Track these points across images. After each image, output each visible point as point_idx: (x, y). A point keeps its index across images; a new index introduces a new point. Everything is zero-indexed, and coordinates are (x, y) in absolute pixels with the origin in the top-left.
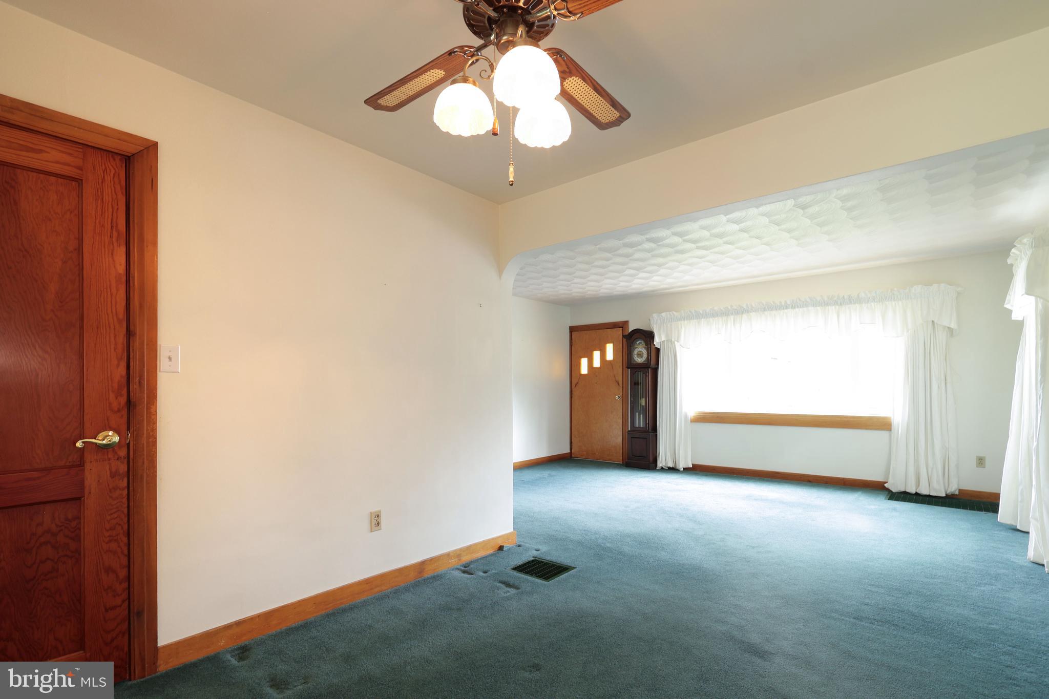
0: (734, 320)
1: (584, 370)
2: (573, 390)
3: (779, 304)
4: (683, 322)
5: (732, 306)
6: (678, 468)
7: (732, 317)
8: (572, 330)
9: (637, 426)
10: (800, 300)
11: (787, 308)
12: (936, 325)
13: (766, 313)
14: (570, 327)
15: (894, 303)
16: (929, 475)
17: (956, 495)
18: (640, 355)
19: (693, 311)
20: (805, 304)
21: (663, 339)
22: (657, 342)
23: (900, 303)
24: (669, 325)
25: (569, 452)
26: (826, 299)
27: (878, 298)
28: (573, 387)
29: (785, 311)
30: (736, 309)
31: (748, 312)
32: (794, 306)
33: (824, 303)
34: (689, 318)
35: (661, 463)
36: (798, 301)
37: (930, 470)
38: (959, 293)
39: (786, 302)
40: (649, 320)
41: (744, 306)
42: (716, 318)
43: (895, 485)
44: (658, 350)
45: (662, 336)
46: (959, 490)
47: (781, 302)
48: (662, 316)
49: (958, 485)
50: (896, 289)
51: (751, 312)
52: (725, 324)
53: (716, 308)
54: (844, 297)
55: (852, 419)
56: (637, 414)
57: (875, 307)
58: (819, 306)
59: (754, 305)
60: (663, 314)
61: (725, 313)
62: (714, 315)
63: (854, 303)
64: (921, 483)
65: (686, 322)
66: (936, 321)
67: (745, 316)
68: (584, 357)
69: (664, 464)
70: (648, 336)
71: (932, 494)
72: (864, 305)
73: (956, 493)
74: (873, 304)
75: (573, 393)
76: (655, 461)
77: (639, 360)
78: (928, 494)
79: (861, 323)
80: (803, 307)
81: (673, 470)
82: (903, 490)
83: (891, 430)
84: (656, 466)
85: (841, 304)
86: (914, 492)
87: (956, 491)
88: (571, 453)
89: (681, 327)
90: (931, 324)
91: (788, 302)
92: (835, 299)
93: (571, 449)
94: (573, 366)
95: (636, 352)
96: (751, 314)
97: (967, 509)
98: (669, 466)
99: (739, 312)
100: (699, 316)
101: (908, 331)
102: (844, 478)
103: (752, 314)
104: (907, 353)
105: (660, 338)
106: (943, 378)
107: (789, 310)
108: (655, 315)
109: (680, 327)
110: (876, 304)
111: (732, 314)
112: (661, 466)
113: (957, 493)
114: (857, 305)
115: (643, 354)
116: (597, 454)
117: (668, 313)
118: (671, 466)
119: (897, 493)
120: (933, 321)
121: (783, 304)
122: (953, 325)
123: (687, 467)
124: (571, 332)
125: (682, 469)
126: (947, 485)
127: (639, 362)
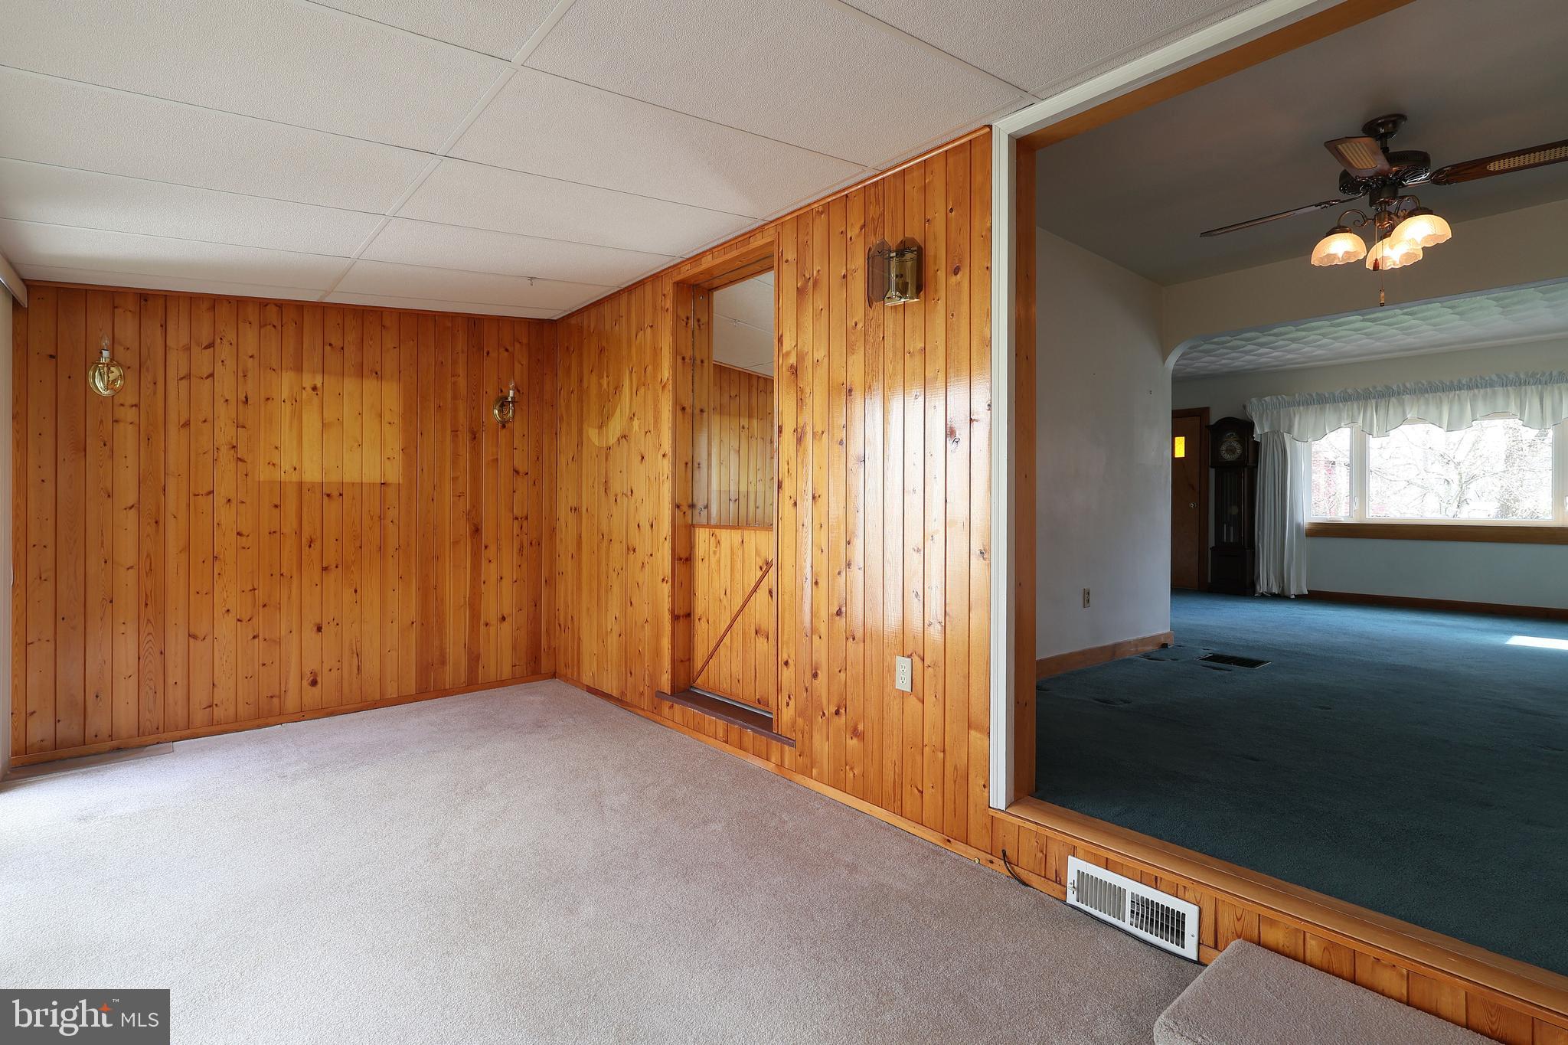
0: (1376, 405)
3: (1448, 384)
4: (1296, 408)
5: (1374, 387)
6: (1287, 594)
7: (1374, 402)
9: (1225, 541)
10: (1482, 378)
11: (1461, 389)
13: (1427, 395)
18: (1231, 450)
19: (1314, 395)
20: (1489, 384)
21: (1267, 430)
22: (1257, 434)
24: (1275, 413)
26: (1523, 376)
29: (1458, 392)
30: (1381, 391)
31: (1399, 395)
32: (1471, 386)
33: (1520, 382)
34: (1307, 403)
35: (1262, 587)
36: (1479, 379)
39: (1459, 380)
40: (1244, 407)
41: (1394, 387)
42: (1349, 403)
44: (1257, 445)
45: (1265, 426)
47: (1452, 382)
48: (1264, 401)
51: (1404, 395)
53: (1350, 390)
54: (1551, 373)
56: (1225, 526)
58: (1511, 386)
59: (1409, 386)
60: (1266, 399)
61: (1364, 396)
65: (1302, 408)
67: (1393, 400)
69: (1266, 590)
70: (1242, 427)
76: (1253, 585)
77: (1227, 457)
81: (1281, 597)
84: (1254, 591)
85: (1546, 382)
89: (1295, 414)
91: (1464, 381)
92: (1538, 376)
95: (1224, 447)
98: (1273, 591)
99: (1386, 394)
100: (1322, 401)
103: (1406, 397)
105: (1262, 428)
107: (1463, 391)
108: (1253, 400)
109: (1292, 415)
111: (1374, 398)
112: (1261, 592)
115: (1235, 449)
117: (1274, 398)
118: (1277, 592)
121: (1455, 383)
123: (1301, 593)
125: (1293, 597)
127: (1229, 460)
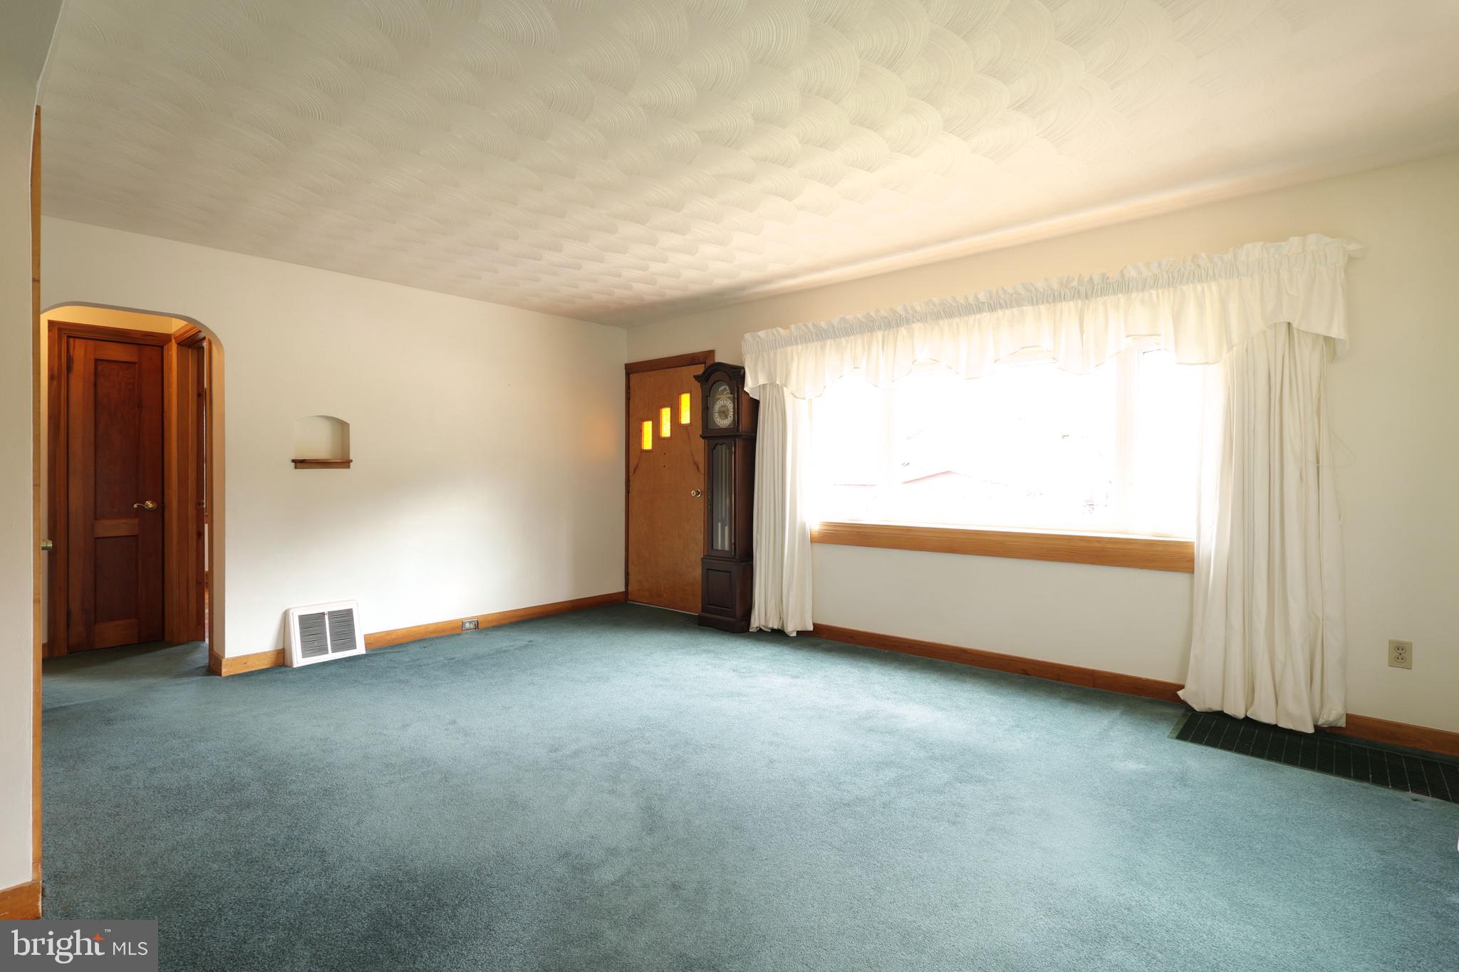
0: (883, 341)
1: (647, 444)
2: (631, 479)
3: (962, 301)
4: (795, 347)
6: (785, 632)
7: (880, 334)
8: (631, 369)
9: (720, 548)
10: (1005, 291)
11: (980, 310)
12: (1295, 332)
13: (941, 322)
14: (626, 365)
15: (1199, 287)
16: (1278, 678)
17: (1340, 728)
18: (724, 413)
19: (812, 327)
20: (1014, 301)
21: (762, 381)
22: (750, 386)
23: (1214, 286)
24: (772, 354)
25: (624, 590)
26: (1056, 286)
27: (1166, 277)
28: (630, 475)
29: (978, 316)
30: (885, 317)
31: (908, 323)
32: (993, 305)
33: (1053, 297)
34: (805, 339)
35: (757, 621)
36: (1001, 292)
37: (1278, 667)
38: (1351, 259)
39: (976, 296)
40: (739, 345)
41: (900, 309)
42: (852, 337)
43: (1200, 696)
44: (755, 404)
45: (758, 374)
46: (1348, 716)
48: (760, 338)
49: (1345, 707)
50: (1203, 255)
51: (913, 322)
52: (866, 348)
53: (850, 317)
54: (1091, 279)
55: (1109, 546)
56: (720, 524)
57: (1158, 297)
58: (1043, 303)
59: (918, 309)
60: (762, 334)
61: (867, 327)
62: (848, 330)
63: (1115, 293)
64: (1256, 695)
65: (800, 347)
66: (1295, 325)
68: (647, 420)
69: (763, 623)
70: (735, 375)
71: (1283, 724)
72: (1134, 295)
73: (1339, 725)
74: (1154, 292)
75: (631, 483)
76: (748, 615)
77: (724, 422)
78: (1273, 722)
79: (1128, 336)
80: (1012, 307)
81: (777, 636)
82: (1217, 708)
83: (1193, 572)
84: (748, 626)
85: (1087, 297)
86: (1241, 715)
87: (1339, 719)
88: (626, 592)
89: (792, 359)
90: (1284, 328)
91: (982, 297)
92: (1075, 283)
93: (627, 585)
94: (632, 436)
95: (717, 407)
96: (914, 325)
97: (1367, 780)
98: (770, 626)
99: (892, 323)
100: (822, 335)
101: (1230, 348)
102: (1094, 671)
103: (917, 326)
104: (1229, 400)
105: (756, 378)
106: (1311, 456)
107: (984, 314)
108: (748, 336)
109: (789, 357)
110: (1160, 291)
111: (880, 328)
112: (755, 626)
113: (1342, 723)
114: (1120, 296)
115: (728, 410)
116: (665, 595)
117: (769, 331)
118: (775, 628)
119: (1205, 712)
120: (1289, 323)
121: (971, 300)
122: (1337, 331)
123: (804, 630)
124: (628, 375)
125: (794, 634)
126: (1317, 706)
127: (722, 426)
